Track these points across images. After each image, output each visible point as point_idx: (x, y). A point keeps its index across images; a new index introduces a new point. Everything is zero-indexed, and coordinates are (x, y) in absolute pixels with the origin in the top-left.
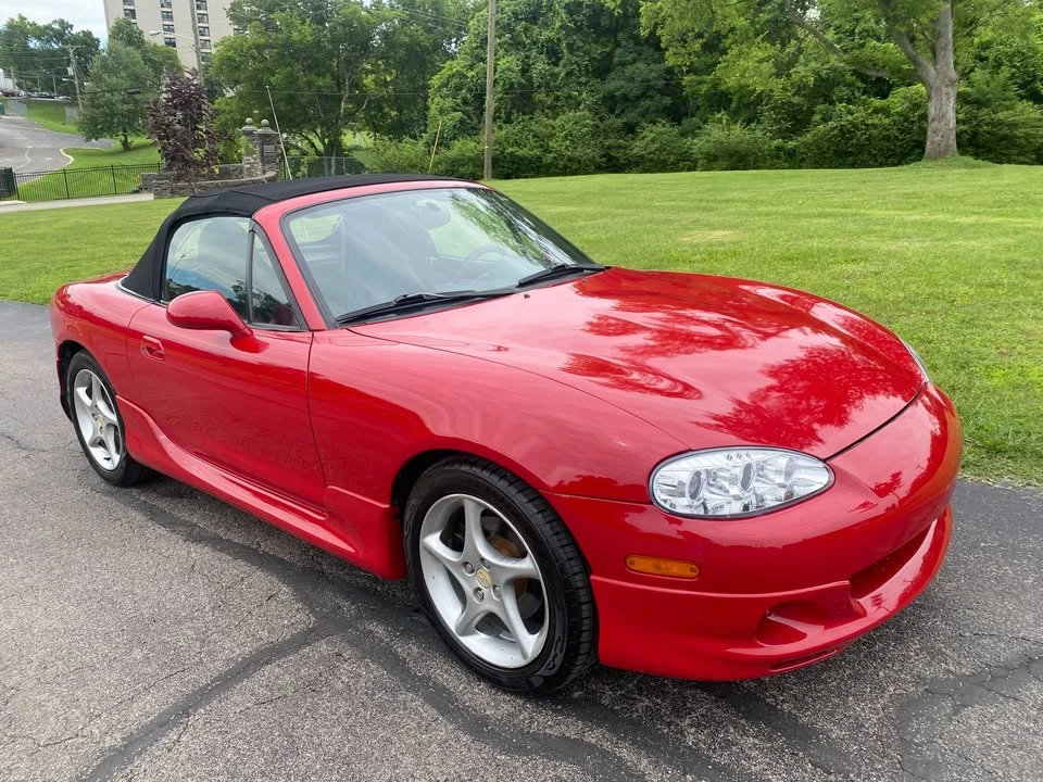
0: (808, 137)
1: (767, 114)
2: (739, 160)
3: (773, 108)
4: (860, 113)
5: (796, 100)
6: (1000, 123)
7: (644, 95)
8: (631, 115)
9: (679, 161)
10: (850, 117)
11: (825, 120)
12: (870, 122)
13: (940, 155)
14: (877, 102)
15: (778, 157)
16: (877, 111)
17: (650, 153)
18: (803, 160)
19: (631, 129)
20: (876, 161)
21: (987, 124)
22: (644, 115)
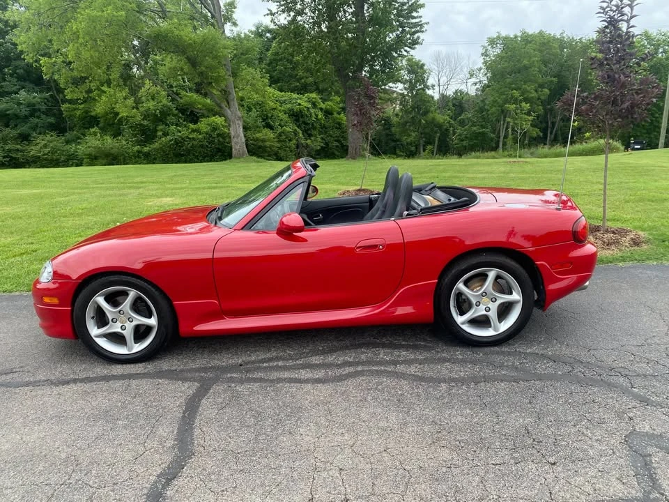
0: (156, 145)
1: (127, 131)
2: (113, 159)
3: (131, 127)
4: (184, 132)
5: (145, 123)
6: (257, 140)
7: (32, 114)
8: (24, 128)
9: (68, 160)
10: (179, 134)
11: (165, 134)
12: (191, 136)
13: (240, 156)
14: (192, 126)
15: (139, 157)
16: (194, 131)
17: (44, 155)
18: (155, 159)
19: (25, 138)
20: (198, 159)
21: (251, 140)
22: (34, 128)
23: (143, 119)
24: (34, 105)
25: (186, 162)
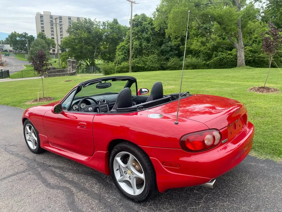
0: (212, 61)
1: (202, 55)
2: (194, 67)
3: (203, 54)
4: (225, 55)
5: (208, 51)
6: (261, 57)
7: (171, 51)
8: (167, 56)
9: (179, 67)
10: (222, 56)
11: (216, 56)
12: (227, 57)
13: (241, 66)
14: (229, 52)
15: (205, 66)
16: (229, 54)
17: (172, 65)
18: (211, 67)
19: (167, 59)
20: (229, 67)
21: (257, 58)
22: (171, 56)
23: (208, 50)
24: (172, 47)
25: (224, 68)
